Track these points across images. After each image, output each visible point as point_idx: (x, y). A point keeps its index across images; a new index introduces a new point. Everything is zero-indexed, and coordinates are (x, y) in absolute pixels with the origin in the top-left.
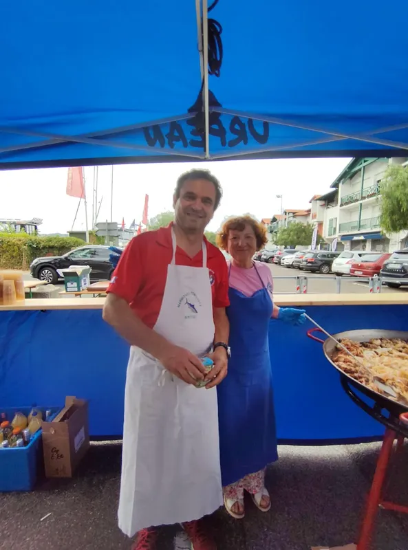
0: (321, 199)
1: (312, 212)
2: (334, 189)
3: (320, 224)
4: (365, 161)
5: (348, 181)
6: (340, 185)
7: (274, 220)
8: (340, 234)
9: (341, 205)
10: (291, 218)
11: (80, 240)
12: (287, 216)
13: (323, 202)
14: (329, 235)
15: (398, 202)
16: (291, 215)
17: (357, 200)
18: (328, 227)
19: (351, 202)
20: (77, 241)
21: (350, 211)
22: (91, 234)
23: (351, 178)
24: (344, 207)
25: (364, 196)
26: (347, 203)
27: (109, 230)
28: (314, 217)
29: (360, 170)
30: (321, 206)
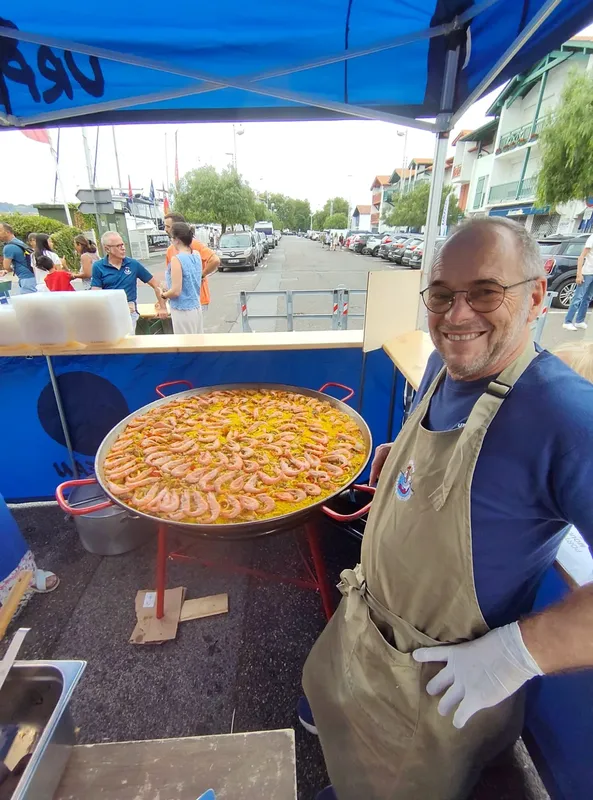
0: (470, 138)
1: (454, 164)
2: (492, 119)
3: (465, 187)
4: (551, 59)
5: (517, 102)
6: (504, 108)
7: (395, 178)
8: (489, 206)
9: (499, 151)
10: (422, 176)
11: (56, 223)
12: (416, 171)
13: (473, 145)
14: (475, 207)
15: (564, 150)
16: (423, 168)
17: (524, 142)
18: (474, 192)
19: (514, 145)
20: (50, 224)
21: (510, 163)
22: (73, 210)
23: (524, 95)
24: (503, 154)
25: (536, 133)
26: (507, 148)
27: (98, 204)
28: (457, 173)
29: (539, 78)
30: (470, 151)
